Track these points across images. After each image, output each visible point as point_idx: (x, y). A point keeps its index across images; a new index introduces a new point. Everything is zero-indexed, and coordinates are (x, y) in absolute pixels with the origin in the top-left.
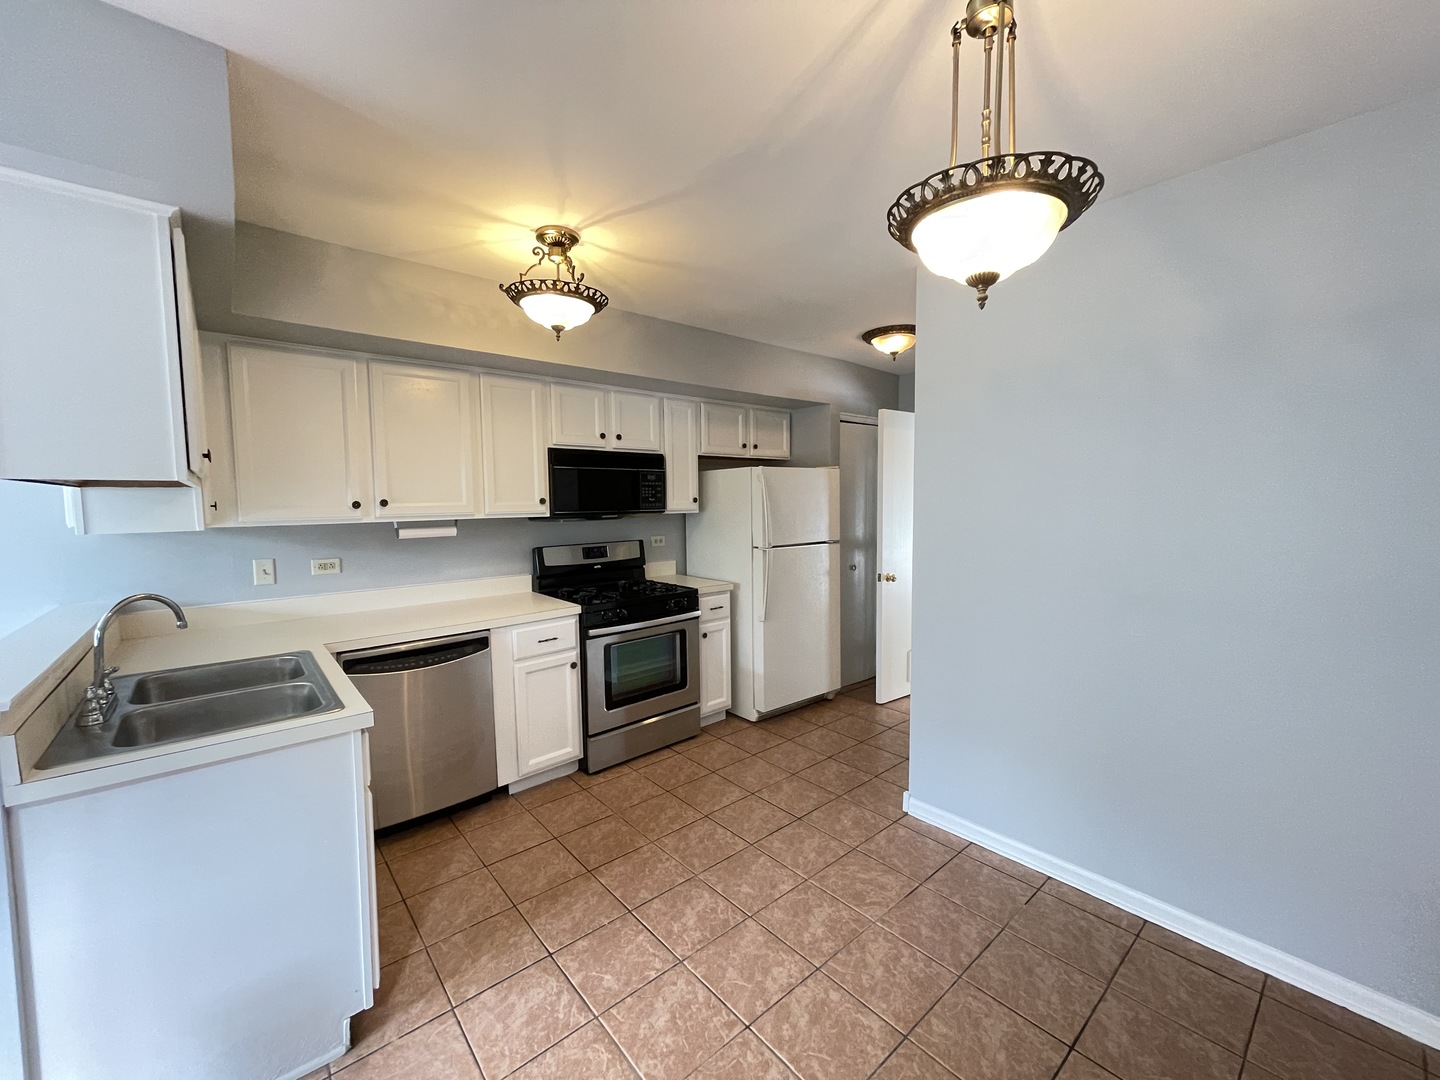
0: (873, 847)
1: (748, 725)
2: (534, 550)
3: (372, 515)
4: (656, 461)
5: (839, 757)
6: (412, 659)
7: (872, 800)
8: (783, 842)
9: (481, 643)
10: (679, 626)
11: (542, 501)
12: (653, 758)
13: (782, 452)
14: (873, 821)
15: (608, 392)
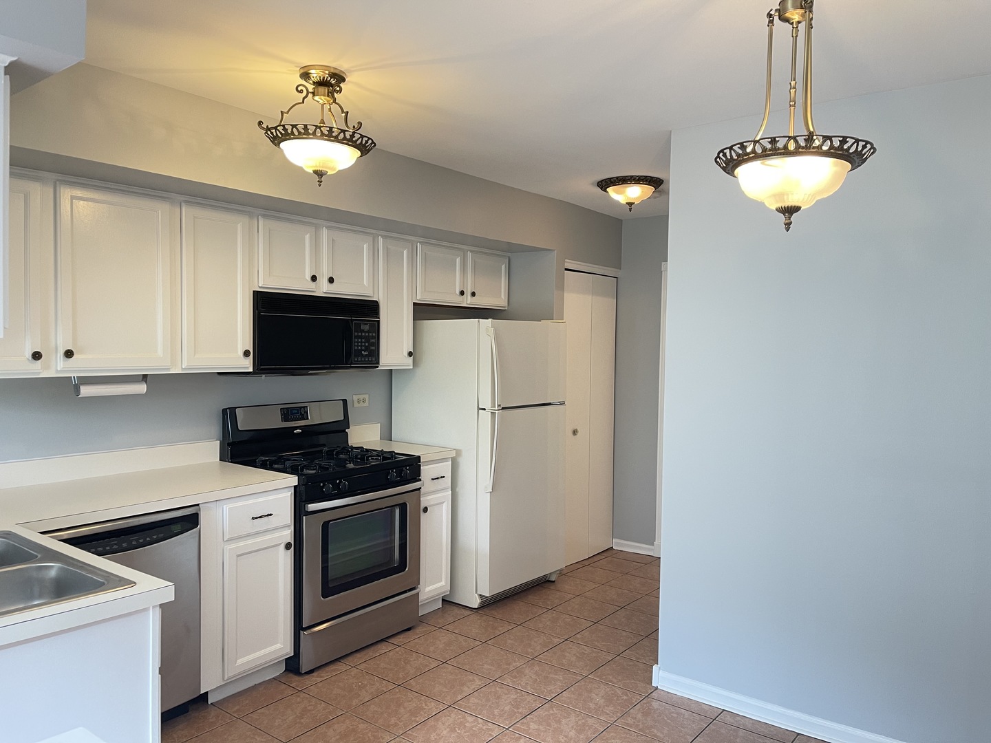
0: (630, 721)
1: (468, 612)
2: (224, 411)
3: (56, 367)
4: (370, 309)
5: (578, 639)
6: (114, 541)
7: (620, 678)
8: (540, 724)
9: (189, 521)
10: (399, 500)
11: (246, 354)
12: (370, 653)
13: (497, 300)
14: (625, 697)
15: (317, 227)
